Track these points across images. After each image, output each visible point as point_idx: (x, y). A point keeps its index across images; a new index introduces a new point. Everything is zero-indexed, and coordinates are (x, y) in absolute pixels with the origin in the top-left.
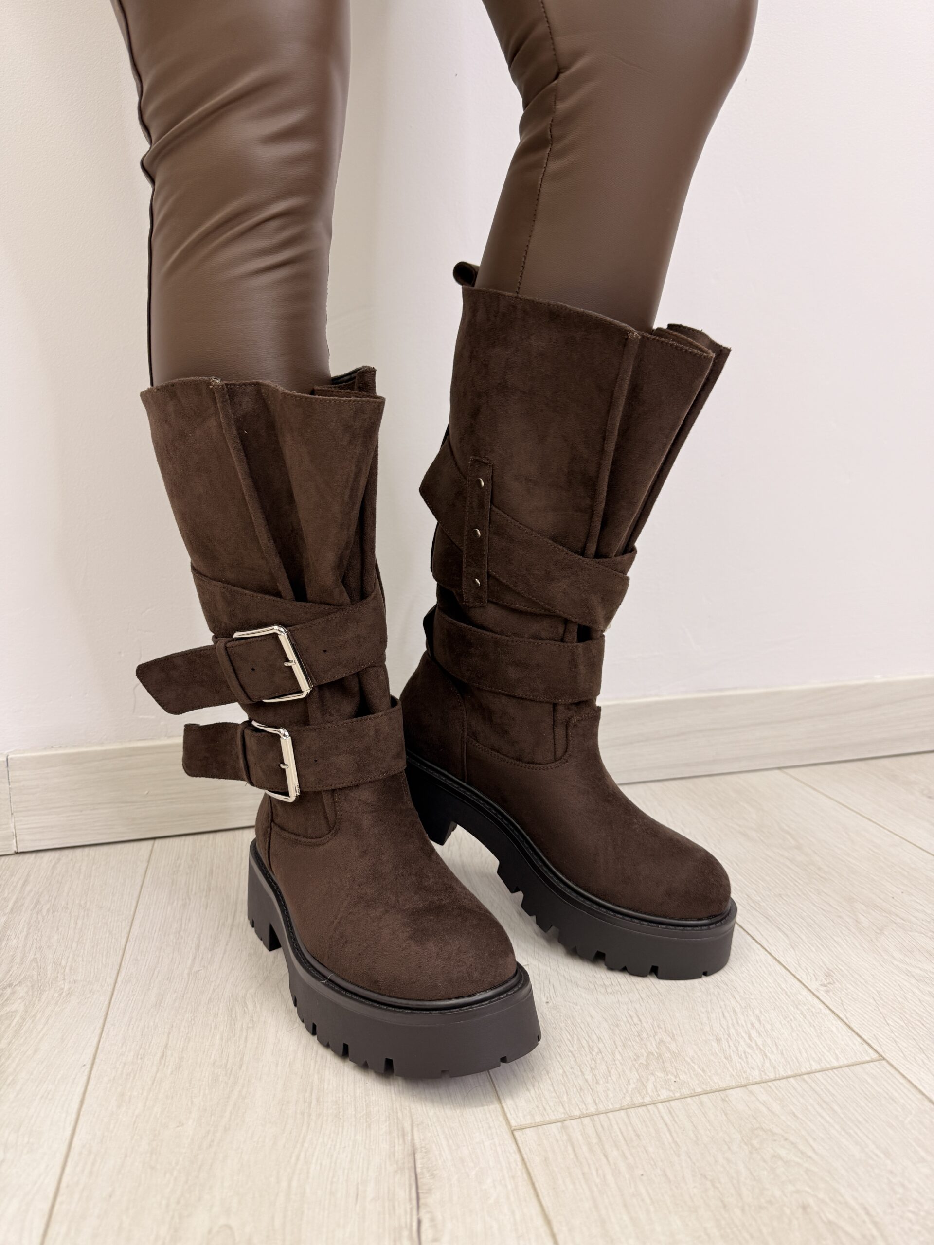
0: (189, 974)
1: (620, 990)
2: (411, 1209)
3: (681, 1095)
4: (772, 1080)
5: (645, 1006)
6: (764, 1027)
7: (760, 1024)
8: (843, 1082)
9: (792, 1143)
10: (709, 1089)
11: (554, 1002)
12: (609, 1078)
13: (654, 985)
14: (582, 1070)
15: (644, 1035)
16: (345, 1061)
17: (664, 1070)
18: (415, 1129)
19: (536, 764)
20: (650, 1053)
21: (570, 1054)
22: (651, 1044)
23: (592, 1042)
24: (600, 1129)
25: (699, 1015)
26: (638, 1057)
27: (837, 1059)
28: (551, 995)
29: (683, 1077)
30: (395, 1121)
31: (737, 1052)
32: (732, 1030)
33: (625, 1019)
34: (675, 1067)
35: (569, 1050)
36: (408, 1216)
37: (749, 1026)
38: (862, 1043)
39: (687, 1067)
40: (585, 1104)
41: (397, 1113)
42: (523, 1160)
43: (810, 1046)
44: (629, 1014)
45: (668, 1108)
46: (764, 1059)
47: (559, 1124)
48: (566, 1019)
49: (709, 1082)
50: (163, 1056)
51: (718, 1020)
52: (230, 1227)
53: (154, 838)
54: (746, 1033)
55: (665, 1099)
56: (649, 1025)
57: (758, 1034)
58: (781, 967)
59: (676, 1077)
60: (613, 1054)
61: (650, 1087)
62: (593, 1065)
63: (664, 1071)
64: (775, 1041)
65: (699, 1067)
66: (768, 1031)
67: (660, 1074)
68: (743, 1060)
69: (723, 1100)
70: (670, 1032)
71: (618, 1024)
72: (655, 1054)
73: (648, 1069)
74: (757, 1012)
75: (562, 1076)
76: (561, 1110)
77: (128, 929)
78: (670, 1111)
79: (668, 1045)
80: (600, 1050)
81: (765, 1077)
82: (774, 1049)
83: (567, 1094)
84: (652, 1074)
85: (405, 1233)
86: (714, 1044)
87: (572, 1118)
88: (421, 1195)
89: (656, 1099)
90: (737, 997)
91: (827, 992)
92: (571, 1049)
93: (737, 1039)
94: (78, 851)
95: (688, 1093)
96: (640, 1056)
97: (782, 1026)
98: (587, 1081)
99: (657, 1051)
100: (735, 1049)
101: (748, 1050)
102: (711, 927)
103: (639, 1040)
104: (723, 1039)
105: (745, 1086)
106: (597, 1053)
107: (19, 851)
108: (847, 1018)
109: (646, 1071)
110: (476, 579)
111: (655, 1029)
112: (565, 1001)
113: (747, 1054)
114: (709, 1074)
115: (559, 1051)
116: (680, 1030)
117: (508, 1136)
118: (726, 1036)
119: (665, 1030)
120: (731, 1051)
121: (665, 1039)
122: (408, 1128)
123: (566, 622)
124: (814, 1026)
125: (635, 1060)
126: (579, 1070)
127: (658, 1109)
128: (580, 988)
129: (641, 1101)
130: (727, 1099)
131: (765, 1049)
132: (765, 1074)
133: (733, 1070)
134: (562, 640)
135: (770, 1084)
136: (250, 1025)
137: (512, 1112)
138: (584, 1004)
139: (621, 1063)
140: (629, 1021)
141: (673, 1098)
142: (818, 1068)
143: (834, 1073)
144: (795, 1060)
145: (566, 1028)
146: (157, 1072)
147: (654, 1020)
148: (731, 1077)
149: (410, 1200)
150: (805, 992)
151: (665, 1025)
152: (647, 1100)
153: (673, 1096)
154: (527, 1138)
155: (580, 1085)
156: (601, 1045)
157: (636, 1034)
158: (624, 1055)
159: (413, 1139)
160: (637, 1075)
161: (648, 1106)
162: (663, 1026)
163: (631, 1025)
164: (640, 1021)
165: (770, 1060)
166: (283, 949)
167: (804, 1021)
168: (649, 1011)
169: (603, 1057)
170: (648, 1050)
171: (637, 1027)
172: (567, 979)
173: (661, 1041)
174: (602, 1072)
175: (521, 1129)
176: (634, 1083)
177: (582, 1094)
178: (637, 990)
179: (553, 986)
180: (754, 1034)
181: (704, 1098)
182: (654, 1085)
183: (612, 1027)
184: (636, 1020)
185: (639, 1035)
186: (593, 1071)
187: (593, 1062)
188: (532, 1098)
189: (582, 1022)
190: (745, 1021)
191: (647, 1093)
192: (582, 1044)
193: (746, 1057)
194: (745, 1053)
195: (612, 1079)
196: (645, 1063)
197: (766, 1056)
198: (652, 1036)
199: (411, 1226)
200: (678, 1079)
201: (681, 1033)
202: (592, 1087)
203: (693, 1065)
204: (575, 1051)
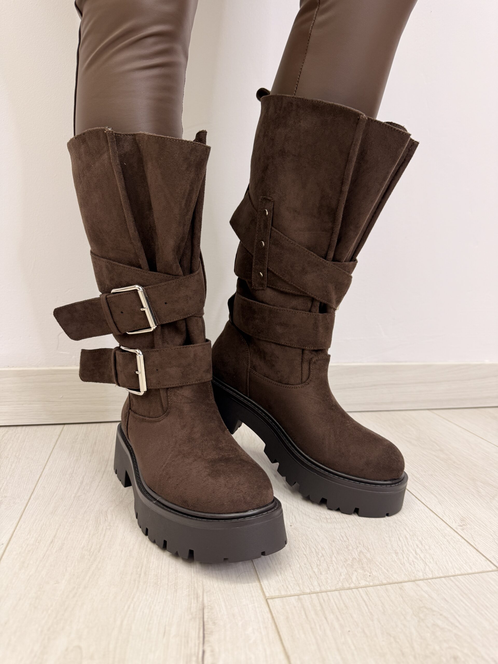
0: (74, 497)
1: (336, 521)
2: (199, 644)
3: (373, 584)
4: (430, 579)
5: (351, 531)
6: (425, 547)
7: (422, 545)
8: (475, 582)
9: (445, 617)
10: (391, 581)
11: (295, 526)
12: (328, 572)
13: (357, 520)
14: (312, 566)
15: (350, 548)
16: (164, 552)
17: (363, 568)
18: (205, 594)
19: (290, 385)
20: (354, 558)
21: (304, 556)
22: (355, 553)
23: (318, 550)
24: (322, 601)
25: (384, 538)
26: (347, 560)
27: (471, 568)
28: (293, 521)
29: (375, 573)
30: (193, 589)
31: (408, 561)
32: (405, 548)
33: (338, 538)
34: (370, 568)
35: (304, 553)
36: (197, 648)
37: (415, 546)
38: (486, 560)
39: (377, 568)
40: (313, 586)
41: (194, 584)
42: (273, 617)
43: (453, 560)
44: (341, 535)
45: (365, 591)
46: (425, 566)
47: (296, 597)
48: (302, 536)
49: (391, 578)
50: (52, 542)
51: (396, 542)
52: (79, 647)
53: (64, 424)
54: (413, 550)
55: (363, 586)
56: (353, 542)
57: (421, 551)
58: (434, 514)
59: (370, 573)
60: (331, 558)
61: (354, 578)
62: (318, 563)
63: (363, 570)
64: (432, 556)
65: (385, 568)
66: (427, 550)
67: (360, 571)
68: (412, 566)
69: (400, 589)
70: (366, 547)
71: (334, 541)
72: (358, 559)
73: (353, 568)
74: (420, 538)
75: (299, 568)
76: (298, 589)
77: (42, 470)
78: (367, 593)
79: (365, 554)
80: (322, 554)
81: (426, 577)
82: (431, 560)
83: (302, 580)
84: (355, 571)
85: (194, 659)
86: (394, 555)
87: (304, 594)
88: (206, 635)
89: (357, 585)
90: (407, 529)
91: (463, 530)
92: (305, 553)
93: (408, 553)
94: (20, 428)
95: (378, 583)
96: (348, 559)
97: (436, 547)
98: (314, 572)
99: (358, 557)
100: (406, 559)
101: (415, 560)
102: (392, 486)
103: (347, 550)
104: (399, 553)
105: (414, 581)
106: (321, 557)
108: (475, 545)
109: (351, 569)
110: (261, 273)
111: (357, 545)
112: (302, 525)
113: (414, 562)
114: (391, 573)
115: (297, 554)
116: (372, 546)
117: (264, 602)
118: (401, 551)
119: (364, 545)
120: (405, 560)
121: (363, 551)
122: (200, 593)
123: (313, 300)
124: (455, 548)
125: (345, 562)
126: (310, 566)
127: (359, 591)
128: (311, 519)
129: (348, 586)
130: (403, 588)
131: (426, 560)
132: (426, 575)
133: (406, 571)
134: (310, 311)
135: (429, 581)
136: (108, 528)
137: (267, 588)
138: (313, 528)
139: (336, 563)
140: (341, 539)
141: (369, 586)
142: (459, 573)
143: (470, 577)
144: (444, 567)
145: (302, 541)
146: (47, 551)
147: (356, 539)
148: (404, 575)
149: (199, 637)
150: (449, 529)
151: (363, 542)
152: (352, 586)
153: (368, 584)
154: (276, 604)
155: (310, 574)
156: (323, 552)
157: (345, 547)
158: (338, 559)
159: (203, 600)
160: (346, 571)
161: (353, 589)
162: (362, 543)
163: (342, 541)
164: (348, 539)
165: (429, 567)
166: (133, 487)
167: (449, 545)
168: (353, 534)
169: (325, 559)
170: (352, 556)
171: (346, 543)
172: (304, 513)
173: (361, 552)
174: (324, 567)
175: (272, 598)
176: (344, 575)
177: (311, 580)
178: (346, 522)
179: (295, 517)
180: (418, 550)
181: (389, 587)
182: (357, 577)
183: (330, 542)
184: (345, 539)
185: (347, 548)
186: (318, 566)
187: (318, 561)
188: (280, 580)
189: (312, 538)
190: (413, 543)
191: (352, 582)
192: (312, 551)
193: (414, 564)
194: (413, 561)
195: (330, 572)
196: (351, 564)
197: (426, 564)
198: (355, 548)
199: (198, 653)
200: (371, 574)
201: (373, 548)
202: (317, 576)
203: (381, 566)
204: (308, 554)
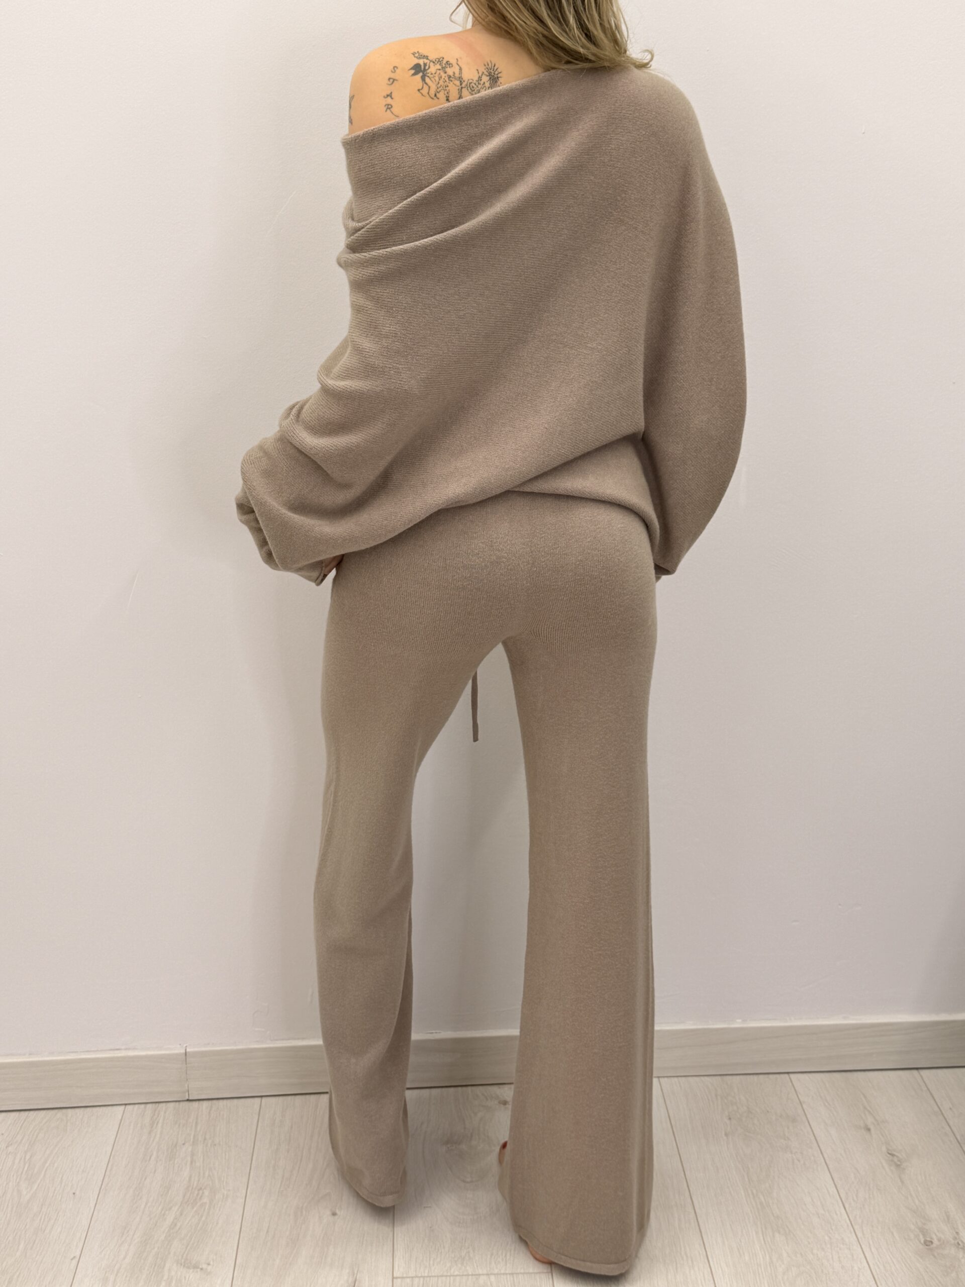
0: (279, 1192)
10: (474, 1274)
40: (424, 1273)
49: (476, 1271)
50: (267, 1231)
53: (262, 1097)
76: (415, 1273)
77: (250, 1161)
78: (454, 1280)
87: (417, 1277)
107: (190, 1098)
122: (356, 1272)
141: (458, 1275)
146: (266, 1238)
175: (397, 1278)
